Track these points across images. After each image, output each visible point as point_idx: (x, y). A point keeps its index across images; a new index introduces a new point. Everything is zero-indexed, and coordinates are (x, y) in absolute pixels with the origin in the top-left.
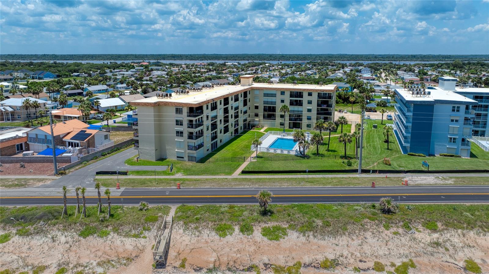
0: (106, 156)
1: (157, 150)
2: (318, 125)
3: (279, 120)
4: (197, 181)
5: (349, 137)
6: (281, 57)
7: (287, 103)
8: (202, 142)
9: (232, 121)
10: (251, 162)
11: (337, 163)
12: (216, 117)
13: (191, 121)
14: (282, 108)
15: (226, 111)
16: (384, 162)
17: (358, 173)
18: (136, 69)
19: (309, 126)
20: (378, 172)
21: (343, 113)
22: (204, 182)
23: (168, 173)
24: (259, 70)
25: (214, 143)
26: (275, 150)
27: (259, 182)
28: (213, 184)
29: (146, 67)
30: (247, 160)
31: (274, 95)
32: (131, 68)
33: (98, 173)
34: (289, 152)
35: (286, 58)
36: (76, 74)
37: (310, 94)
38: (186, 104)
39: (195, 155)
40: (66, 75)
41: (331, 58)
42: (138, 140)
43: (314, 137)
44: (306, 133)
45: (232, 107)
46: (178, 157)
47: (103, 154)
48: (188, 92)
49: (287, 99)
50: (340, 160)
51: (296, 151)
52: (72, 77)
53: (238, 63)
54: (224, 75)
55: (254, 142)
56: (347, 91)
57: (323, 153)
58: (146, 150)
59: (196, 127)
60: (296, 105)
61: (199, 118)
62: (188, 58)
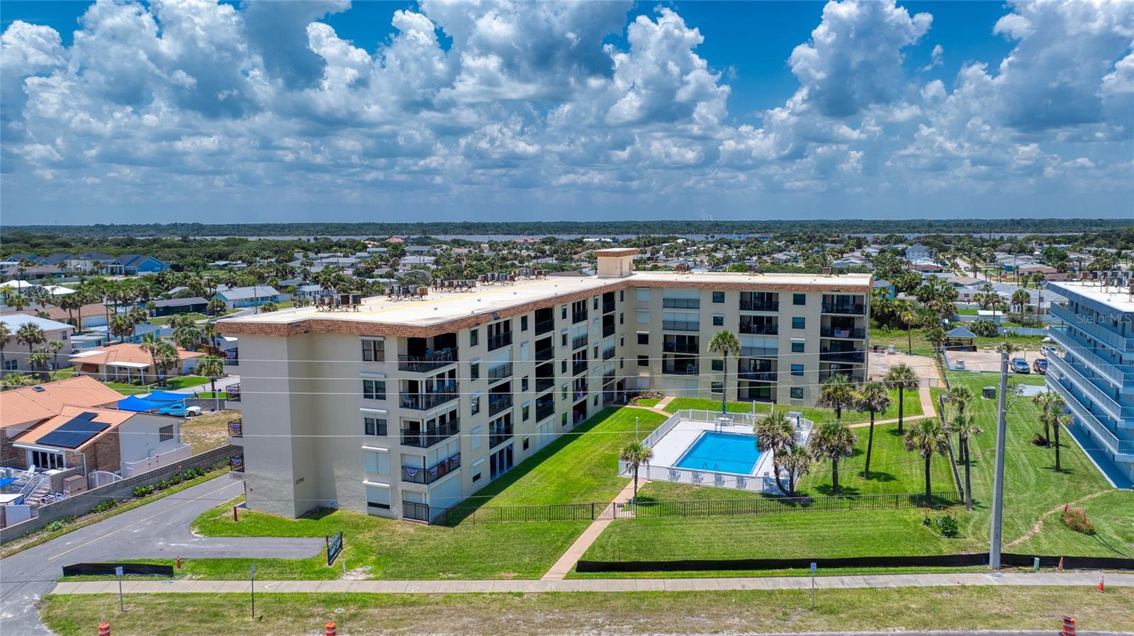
0: (148, 498)
1: (302, 480)
2: (829, 394)
3: (707, 376)
4: (413, 604)
5: (940, 436)
6: (712, 225)
7: (732, 326)
8: (453, 451)
9: (563, 380)
10: (616, 523)
11: (907, 523)
12: (507, 370)
13: (413, 386)
14: (717, 340)
15: (544, 349)
16: (1068, 521)
17: (989, 567)
18: (369, 253)
19: (796, 393)
20: (1061, 564)
21: (886, 354)
22: (435, 612)
23: (317, 568)
24: (661, 252)
25: (501, 452)
26: (696, 476)
27: (637, 609)
28: (465, 620)
29: (396, 247)
30: (602, 516)
31: (693, 304)
32: (360, 251)
33: (72, 571)
34: (741, 481)
35: (724, 228)
36: (221, 263)
37: (799, 300)
38: (395, 329)
39: (427, 500)
40: (194, 265)
41: (827, 227)
42: (241, 448)
43: (823, 433)
44: (793, 416)
45: (564, 337)
46: (370, 504)
47: (142, 489)
48: (424, 293)
49: (732, 313)
50: (912, 511)
51: (766, 479)
52: (209, 269)
53: (614, 239)
54: (574, 264)
55: (626, 450)
56: (884, 296)
57: (852, 486)
58: (265, 482)
59: (429, 406)
60: (759, 331)
61: (442, 375)
62: (499, 229)
